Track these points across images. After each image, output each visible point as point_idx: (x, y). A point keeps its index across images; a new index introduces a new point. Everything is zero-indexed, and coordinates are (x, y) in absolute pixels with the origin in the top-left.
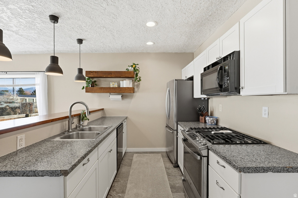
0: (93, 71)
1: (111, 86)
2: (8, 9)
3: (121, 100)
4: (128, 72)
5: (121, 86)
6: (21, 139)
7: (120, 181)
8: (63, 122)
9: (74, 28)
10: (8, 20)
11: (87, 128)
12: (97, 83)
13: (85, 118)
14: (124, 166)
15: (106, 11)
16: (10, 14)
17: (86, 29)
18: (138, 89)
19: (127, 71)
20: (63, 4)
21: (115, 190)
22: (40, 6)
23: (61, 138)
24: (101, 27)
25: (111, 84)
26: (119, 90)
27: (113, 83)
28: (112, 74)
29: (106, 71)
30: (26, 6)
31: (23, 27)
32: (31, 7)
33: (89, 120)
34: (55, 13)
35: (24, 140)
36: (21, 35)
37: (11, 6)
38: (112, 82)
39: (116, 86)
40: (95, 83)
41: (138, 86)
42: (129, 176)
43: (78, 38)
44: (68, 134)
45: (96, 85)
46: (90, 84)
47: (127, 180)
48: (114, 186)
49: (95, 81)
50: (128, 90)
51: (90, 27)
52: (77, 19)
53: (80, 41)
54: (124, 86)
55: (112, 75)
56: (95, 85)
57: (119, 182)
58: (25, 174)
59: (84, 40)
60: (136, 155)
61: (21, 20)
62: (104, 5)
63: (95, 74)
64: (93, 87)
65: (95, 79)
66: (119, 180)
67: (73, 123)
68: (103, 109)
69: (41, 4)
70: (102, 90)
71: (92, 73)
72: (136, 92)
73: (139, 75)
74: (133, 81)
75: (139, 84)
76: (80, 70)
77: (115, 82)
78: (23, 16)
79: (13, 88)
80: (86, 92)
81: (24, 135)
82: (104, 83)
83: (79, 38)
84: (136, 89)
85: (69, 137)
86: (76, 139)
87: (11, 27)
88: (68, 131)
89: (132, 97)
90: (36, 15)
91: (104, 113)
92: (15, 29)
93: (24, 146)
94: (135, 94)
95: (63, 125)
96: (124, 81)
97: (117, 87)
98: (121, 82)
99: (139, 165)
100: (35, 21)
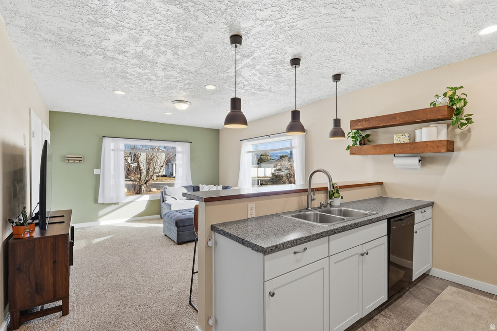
0: (362, 120)
1: (395, 142)
2: (256, 70)
3: (419, 167)
4: (434, 108)
5: (418, 140)
6: (252, 208)
7: (392, 320)
8: (301, 196)
9: (323, 64)
10: (259, 81)
11: (335, 210)
12: (370, 138)
13: (336, 195)
14: (413, 298)
15: (355, 19)
16: (259, 75)
17: (338, 59)
18: (465, 144)
19: (432, 106)
20: (297, 42)
21: (376, 326)
22: (279, 56)
23: (292, 216)
24: (360, 46)
25: (395, 137)
26: (412, 148)
27: (400, 136)
28: (396, 118)
29: (384, 116)
30: (267, 61)
31: (272, 83)
32: (272, 60)
33: (342, 198)
34: (294, 55)
35: (254, 209)
36: (275, 92)
37: (258, 67)
38: (397, 133)
39: (405, 139)
40: (369, 138)
41: (465, 136)
42: (415, 318)
43: (333, 75)
44: (304, 213)
45: (369, 141)
46: (359, 140)
47: (408, 325)
48: (377, 319)
49: (368, 136)
50: (432, 147)
51: (342, 53)
52: (320, 50)
53: (337, 77)
54: (424, 140)
55: (396, 120)
56: (366, 142)
57: (389, 319)
58: (242, 242)
59: (343, 73)
60: (454, 289)
61: (269, 77)
62: (349, 14)
63: (364, 123)
64: (364, 144)
65: (368, 132)
66: (391, 315)
67: (314, 199)
68: (381, 184)
69: (278, 52)
70: (376, 149)
71: (360, 122)
72: (459, 150)
73: (466, 111)
74: (448, 126)
75: (469, 130)
76: (337, 122)
77: (403, 133)
78: (269, 72)
79: (291, 151)
80: (351, 154)
81: (255, 204)
82: (383, 137)
83: (335, 74)
84: (458, 143)
85: (305, 217)
86: (314, 221)
87: (264, 87)
88: (307, 209)
89: (447, 161)
90: (279, 67)
91: (384, 191)
92: (267, 88)
93: (254, 216)
94: (455, 153)
95: (302, 201)
96: (424, 129)
97: (407, 143)
98: (417, 132)
99: (450, 311)
100: (280, 73)
